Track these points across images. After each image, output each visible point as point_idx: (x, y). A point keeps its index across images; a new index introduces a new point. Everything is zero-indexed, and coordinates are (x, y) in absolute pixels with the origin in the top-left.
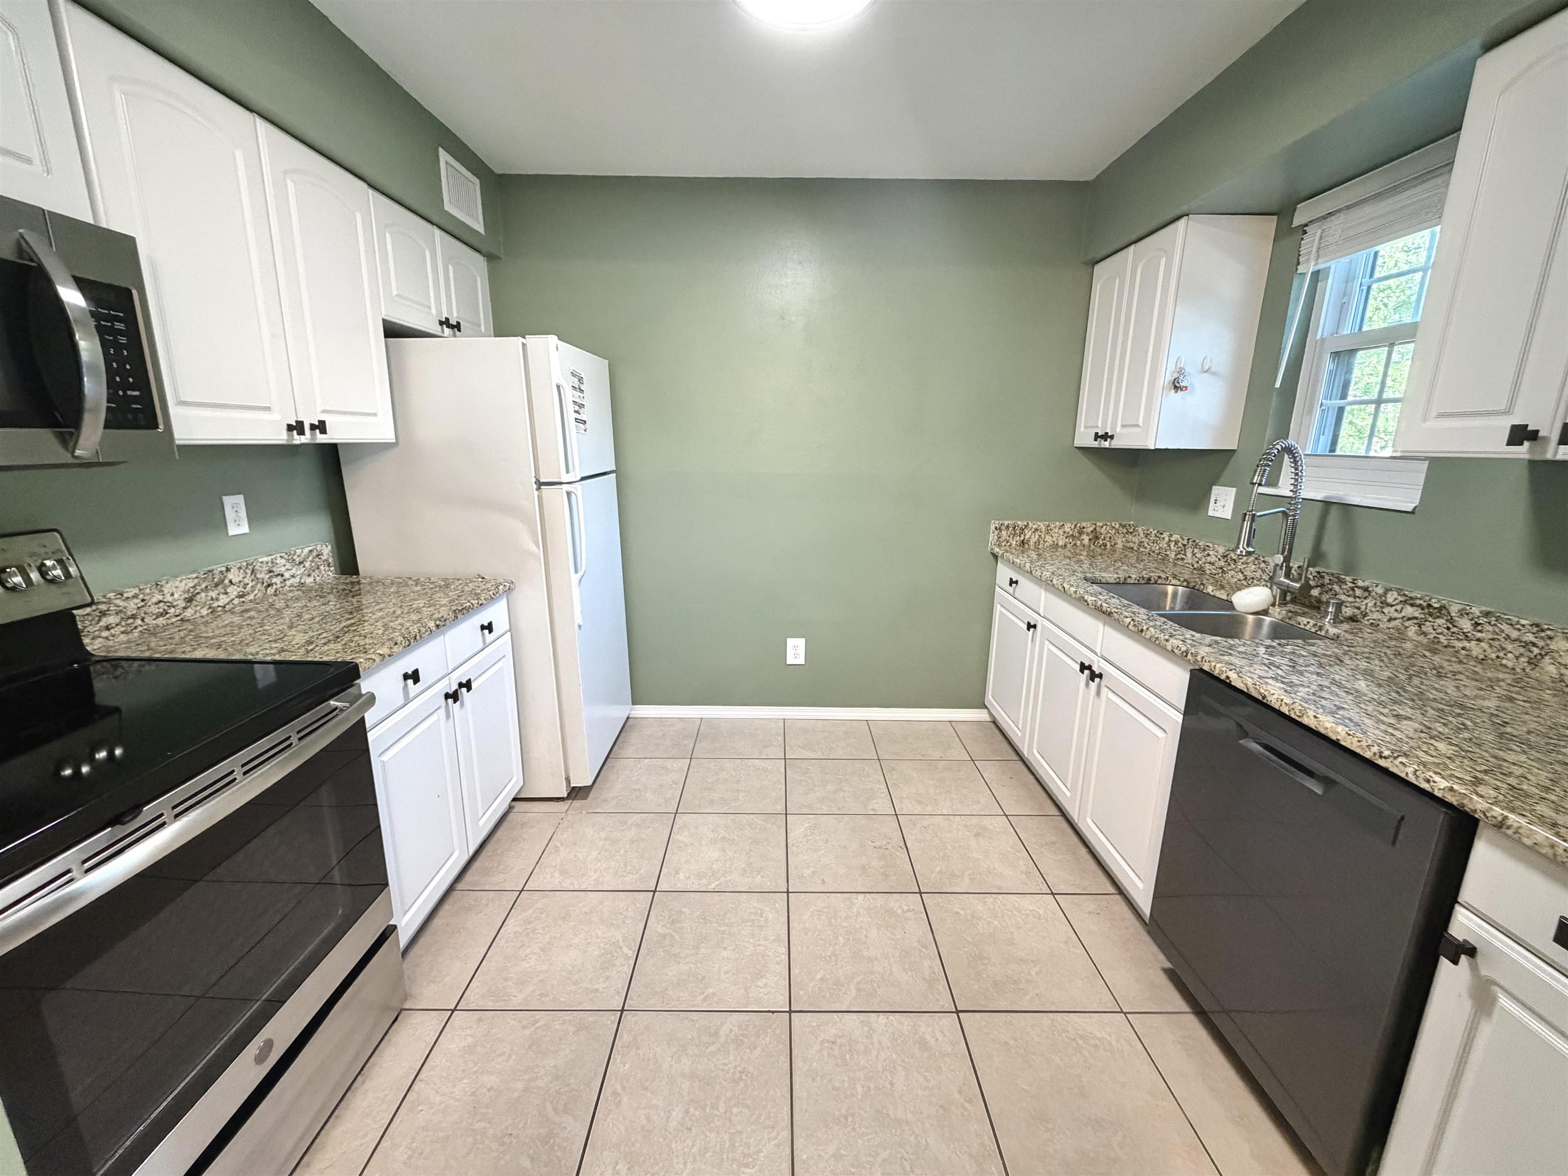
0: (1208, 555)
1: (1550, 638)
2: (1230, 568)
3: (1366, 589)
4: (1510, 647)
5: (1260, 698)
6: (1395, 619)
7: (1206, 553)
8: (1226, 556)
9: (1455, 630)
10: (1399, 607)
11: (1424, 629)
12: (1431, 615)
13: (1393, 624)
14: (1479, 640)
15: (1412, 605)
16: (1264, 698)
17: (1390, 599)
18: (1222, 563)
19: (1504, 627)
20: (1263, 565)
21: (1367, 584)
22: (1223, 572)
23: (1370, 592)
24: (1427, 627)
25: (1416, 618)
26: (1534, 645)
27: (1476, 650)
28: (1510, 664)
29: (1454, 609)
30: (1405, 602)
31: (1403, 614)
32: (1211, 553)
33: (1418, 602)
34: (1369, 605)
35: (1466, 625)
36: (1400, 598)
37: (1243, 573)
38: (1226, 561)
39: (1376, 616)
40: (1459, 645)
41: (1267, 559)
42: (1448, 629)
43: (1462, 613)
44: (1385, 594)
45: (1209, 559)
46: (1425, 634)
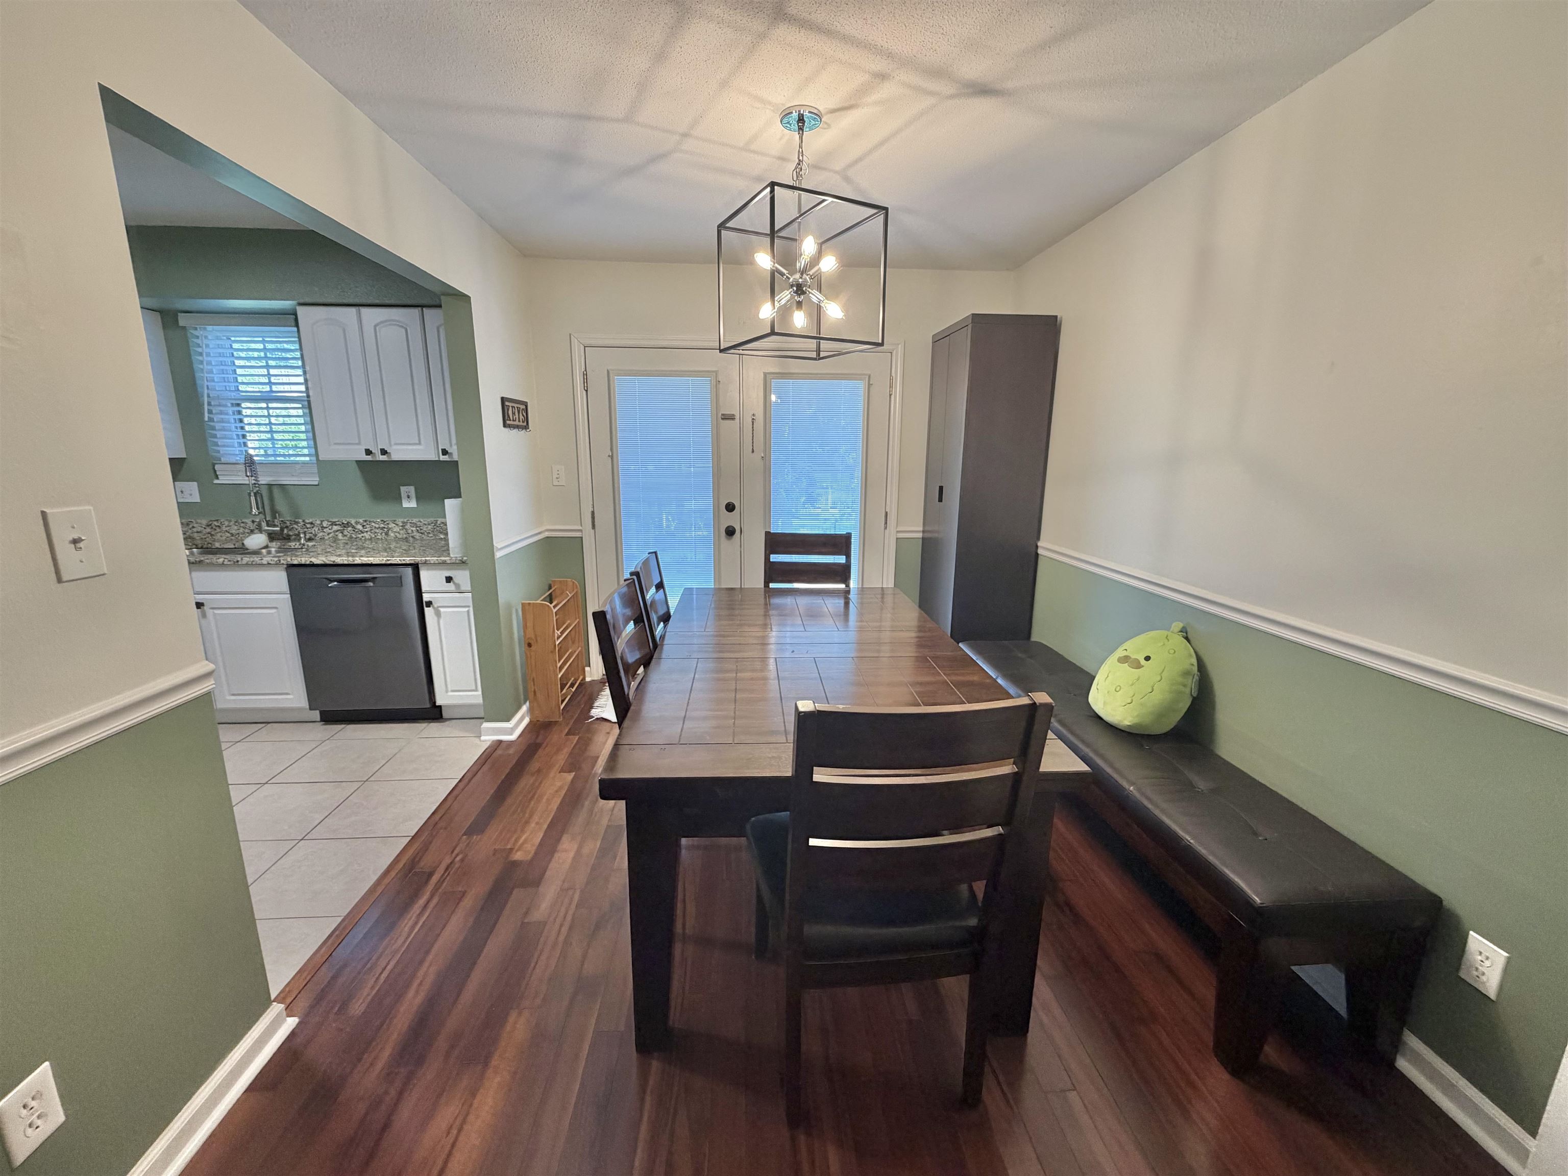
0: (193, 527)
1: (388, 524)
2: (216, 532)
3: (311, 523)
4: (377, 531)
6: (331, 533)
7: (191, 526)
8: (210, 525)
9: (357, 530)
10: (330, 527)
11: (344, 533)
12: (345, 527)
13: (331, 535)
14: (367, 532)
15: (336, 525)
17: (325, 525)
18: (208, 530)
19: (373, 524)
20: (242, 525)
21: (311, 521)
22: (212, 535)
23: (313, 524)
24: (346, 533)
25: (340, 530)
26: (384, 528)
27: (367, 535)
28: (380, 537)
29: (353, 522)
30: (332, 525)
31: (333, 530)
32: (195, 525)
33: (337, 523)
34: (316, 530)
35: (359, 527)
36: (329, 523)
37: (229, 532)
38: (212, 528)
39: (321, 534)
40: (360, 536)
41: (243, 520)
42: (354, 531)
43: (357, 523)
44: (322, 523)
45: (195, 530)
46: (346, 536)
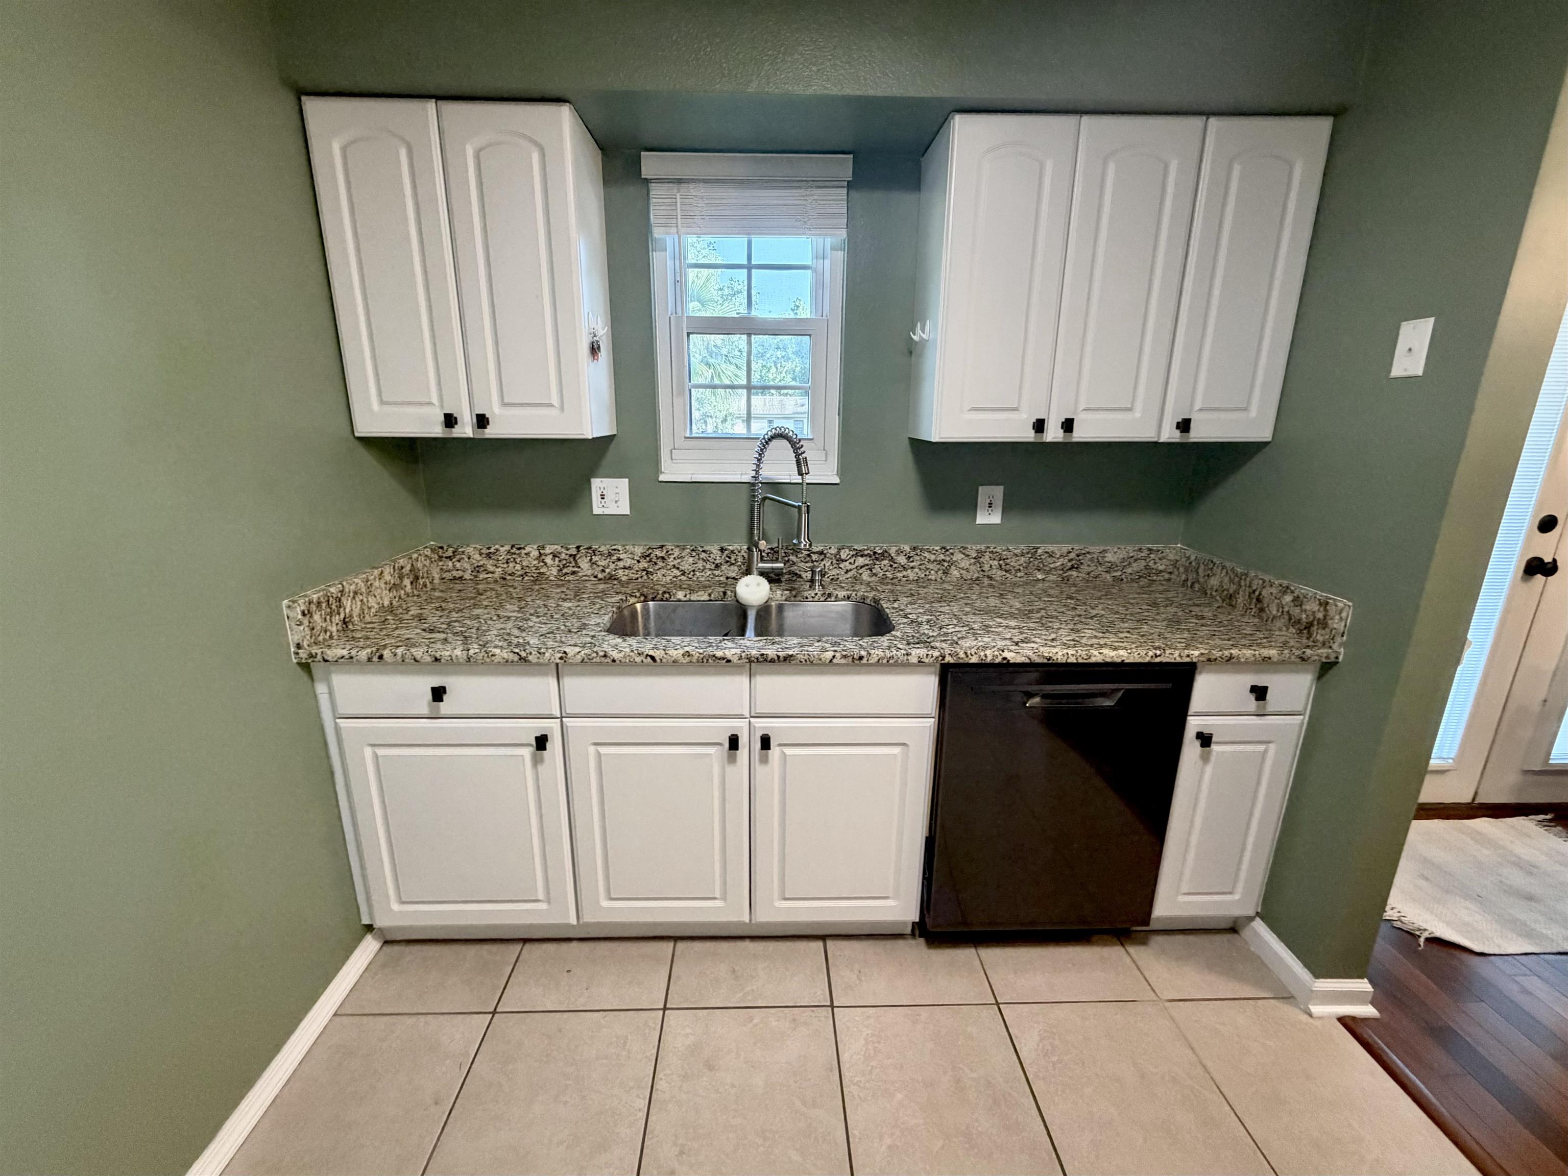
0: (619, 559)
1: (952, 554)
2: (657, 567)
3: (821, 553)
4: (931, 566)
5: (1045, 661)
6: (851, 570)
7: (615, 558)
8: (649, 556)
9: (895, 565)
10: (852, 560)
11: (874, 571)
12: (877, 559)
13: (850, 574)
14: (912, 568)
15: (862, 556)
16: (1049, 660)
17: (843, 557)
18: (644, 564)
19: (926, 554)
20: (703, 555)
21: (820, 549)
22: (648, 573)
23: (825, 555)
24: (877, 569)
25: (867, 565)
26: (944, 560)
27: (911, 574)
28: (933, 578)
29: (893, 551)
30: (856, 555)
31: (856, 564)
32: (622, 557)
33: (866, 552)
34: (827, 565)
35: (902, 560)
36: (851, 553)
37: (678, 568)
38: (650, 561)
39: (835, 572)
40: (900, 575)
41: (706, 548)
42: (891, 566)
43: (899, 552)
44: (839, 552)
45: (621, 564)
46: (875, 575)
